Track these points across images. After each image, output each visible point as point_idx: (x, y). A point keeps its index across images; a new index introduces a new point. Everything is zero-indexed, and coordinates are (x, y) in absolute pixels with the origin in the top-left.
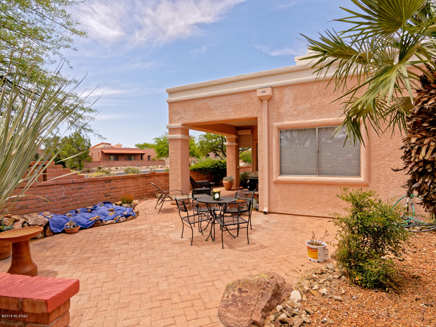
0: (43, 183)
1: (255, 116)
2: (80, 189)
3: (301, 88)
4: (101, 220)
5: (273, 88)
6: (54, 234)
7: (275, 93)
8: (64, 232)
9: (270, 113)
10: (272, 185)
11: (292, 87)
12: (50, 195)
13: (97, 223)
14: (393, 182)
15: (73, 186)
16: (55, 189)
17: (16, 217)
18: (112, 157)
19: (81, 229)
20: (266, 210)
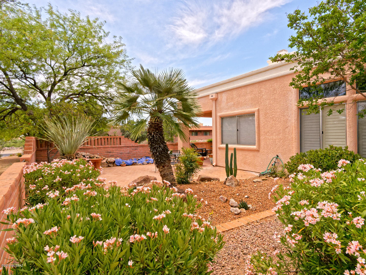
0: (119, 146)
1: (211, 110)
2: (136, 149)
3: (229, 92)
4: (136, 163)
5: (217, 93)
6: (117, 166)
7: (219, 96)
8: (120, 165)
9: (217, 108)
10: (218, 149)
11: (226, 92)
12: (123, 151)
13: (133, 164)
14: (270, 148)
15: (133, 148)
16: (125, 149)
17: (105, 158)
18: (194, 133)
19: (127, 165)
20: (214, 164)
